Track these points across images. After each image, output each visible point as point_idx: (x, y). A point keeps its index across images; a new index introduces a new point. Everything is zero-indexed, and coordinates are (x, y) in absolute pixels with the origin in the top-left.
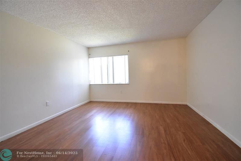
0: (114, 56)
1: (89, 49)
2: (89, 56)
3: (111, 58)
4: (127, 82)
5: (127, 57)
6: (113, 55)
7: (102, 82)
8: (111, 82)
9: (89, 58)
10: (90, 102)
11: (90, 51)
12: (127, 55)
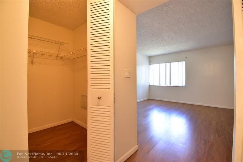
0: (172, 62)
1: (150, 57)
2: (150, 63)
3: (168, 64)
4: (184, 85)
5: (184, 63)
6: (170, 62)
7: (160, 84)
8: (168, 84)
9: (150, 64)
10: (149, 100)
11: (151, 60)
12: (184, 61)
